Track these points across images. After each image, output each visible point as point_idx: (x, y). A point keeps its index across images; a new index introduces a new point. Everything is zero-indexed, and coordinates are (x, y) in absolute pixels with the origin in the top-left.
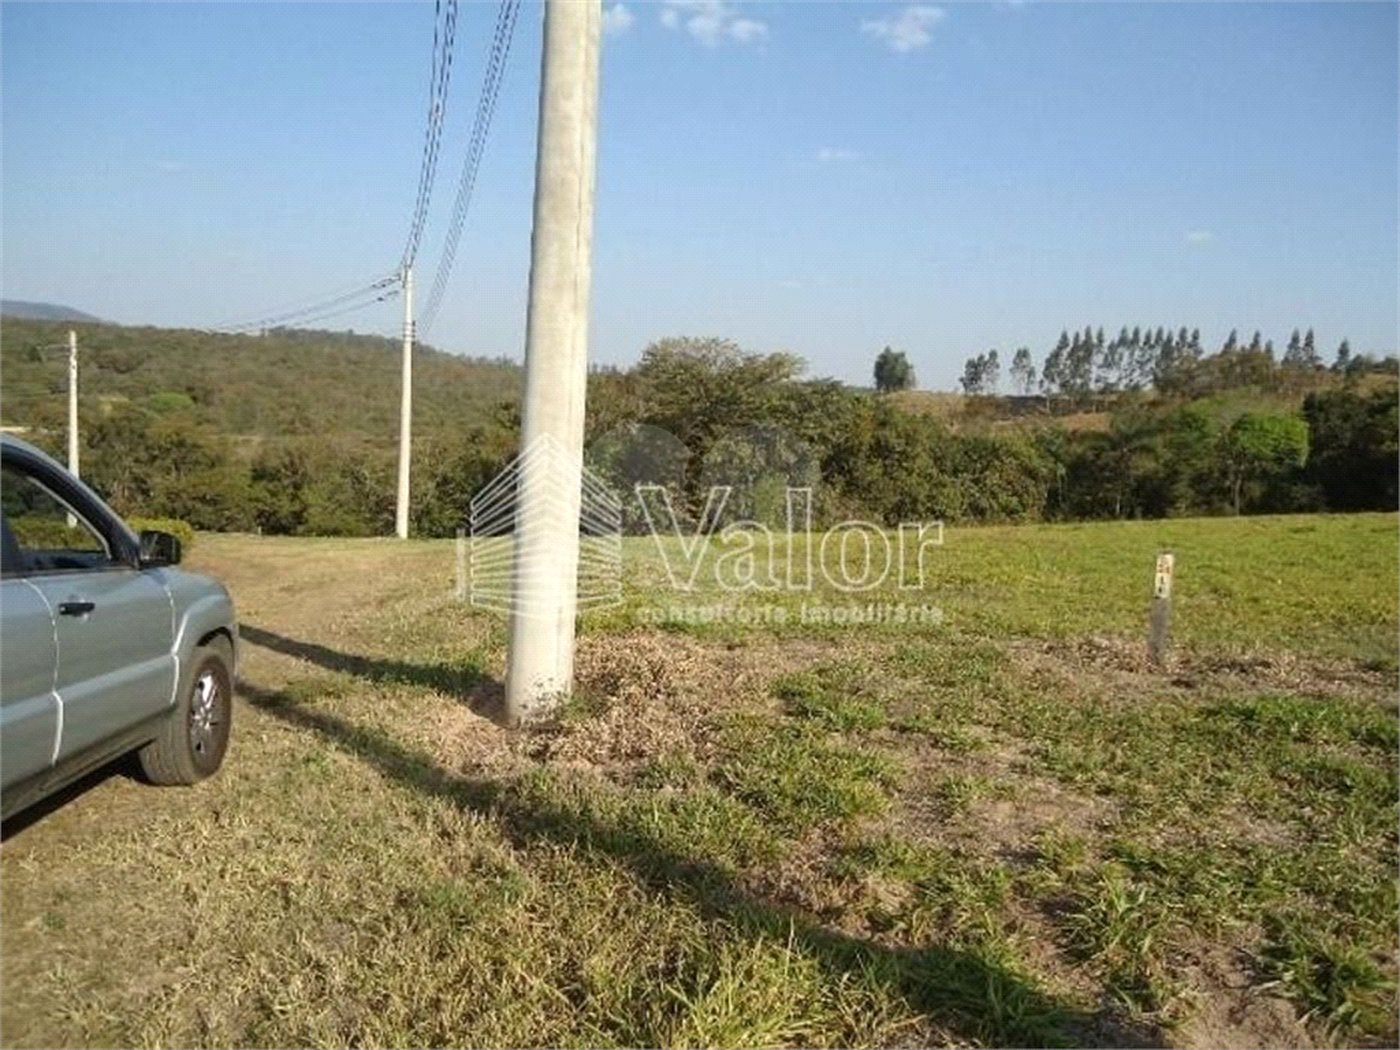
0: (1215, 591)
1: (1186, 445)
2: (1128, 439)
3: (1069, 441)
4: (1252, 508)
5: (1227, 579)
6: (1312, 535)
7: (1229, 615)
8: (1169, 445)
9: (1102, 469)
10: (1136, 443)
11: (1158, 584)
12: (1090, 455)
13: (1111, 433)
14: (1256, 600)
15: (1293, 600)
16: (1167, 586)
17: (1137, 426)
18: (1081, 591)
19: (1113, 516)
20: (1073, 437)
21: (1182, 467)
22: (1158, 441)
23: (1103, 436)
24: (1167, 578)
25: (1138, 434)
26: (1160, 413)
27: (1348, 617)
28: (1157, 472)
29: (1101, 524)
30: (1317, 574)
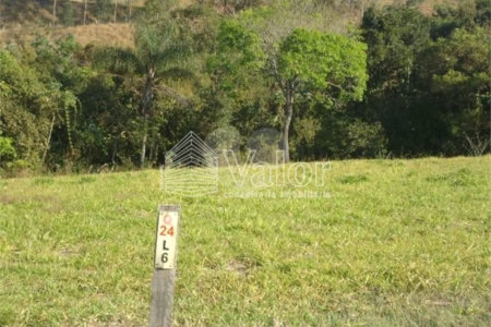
0: (241, 259)
1: (227, 69)
2: (155, 58)
3: (81, 59)
4: (304, 152)
5: (256, 242)
6: (362, 186)
7: (253, 288)
8: (208, 68)
9: (125, 99)
10: (169, 65)
11: (160, 251)
12: (109, 81)
13: (135, 49)
14: (286, 269)
15: (327, 267)
16: (172, 254)
17: (167, 42)
18: (78, 265)
19: (137, 164)
20: (86, 55)
21: (223, 98)
22: (196, 63)
23: (124, 55)
24: (172, 242)
25: (171, 53)
26: (196, 25)
27: (385, 284)
28: (191, 105)
29: (121, 175)
30: (359, 232)
